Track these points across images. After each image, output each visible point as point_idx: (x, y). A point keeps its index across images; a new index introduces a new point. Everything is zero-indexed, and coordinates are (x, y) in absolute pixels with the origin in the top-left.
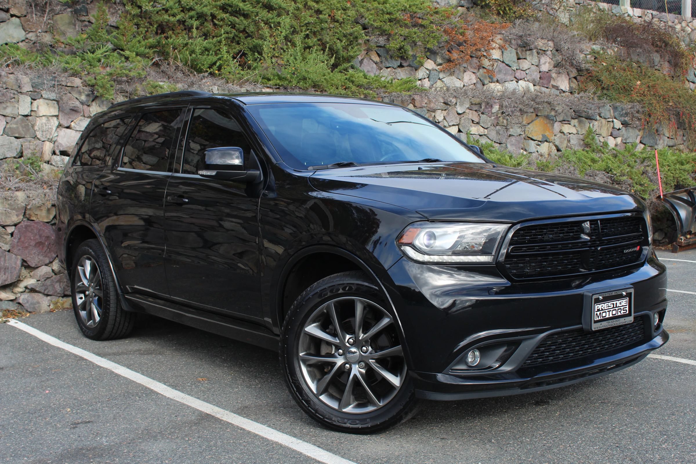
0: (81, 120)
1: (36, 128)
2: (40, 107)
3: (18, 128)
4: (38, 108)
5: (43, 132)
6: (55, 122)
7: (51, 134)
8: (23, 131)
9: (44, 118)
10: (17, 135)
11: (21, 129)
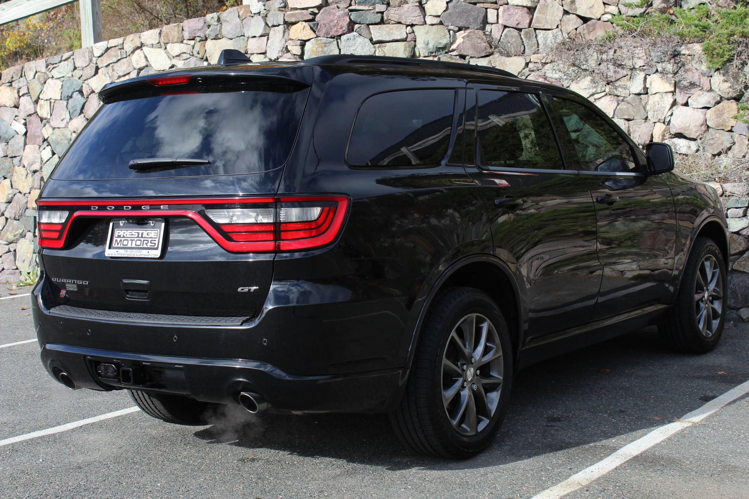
0: (699, 95)
1: (648, 108)
2: (653, 83)
3: (628, 108)
4: (651, 84)
5: (654, 112)
6: (669, 99)
7: (663, 114)
8: (633, 111)
9: (657, 95)
10: (626, 117)
11: (631, 109)
